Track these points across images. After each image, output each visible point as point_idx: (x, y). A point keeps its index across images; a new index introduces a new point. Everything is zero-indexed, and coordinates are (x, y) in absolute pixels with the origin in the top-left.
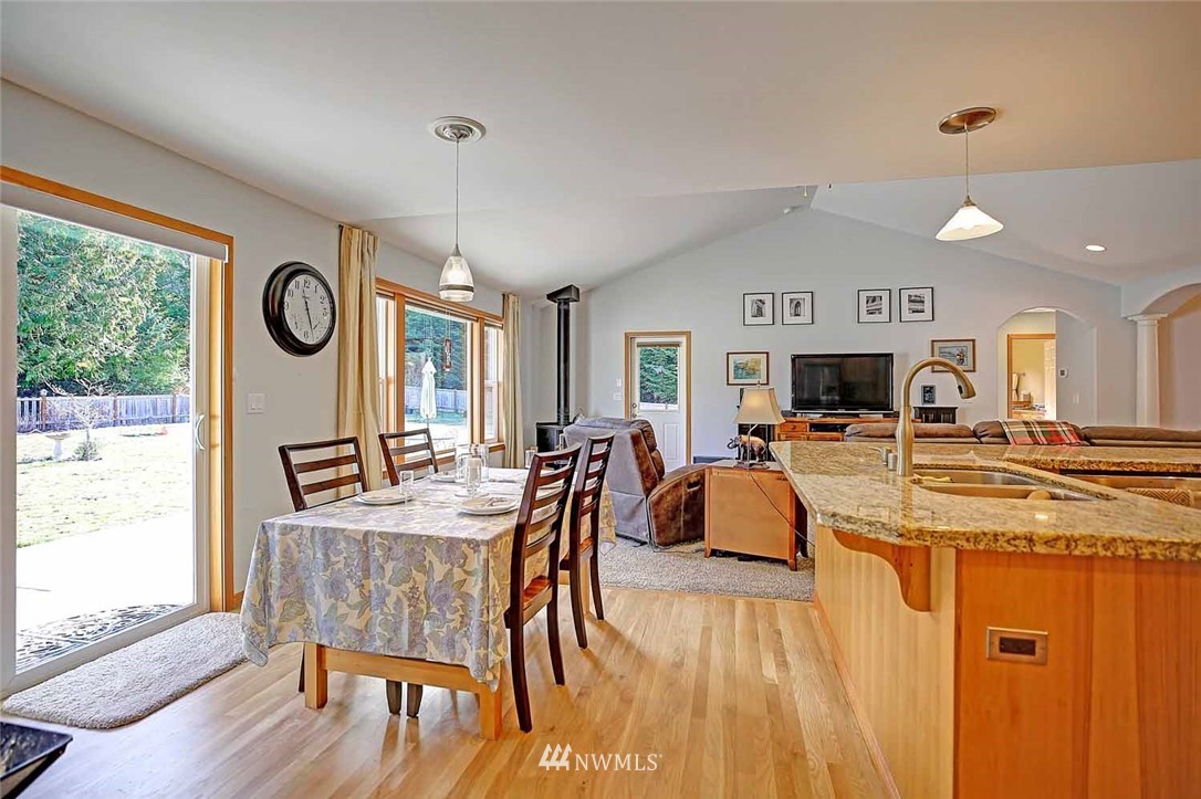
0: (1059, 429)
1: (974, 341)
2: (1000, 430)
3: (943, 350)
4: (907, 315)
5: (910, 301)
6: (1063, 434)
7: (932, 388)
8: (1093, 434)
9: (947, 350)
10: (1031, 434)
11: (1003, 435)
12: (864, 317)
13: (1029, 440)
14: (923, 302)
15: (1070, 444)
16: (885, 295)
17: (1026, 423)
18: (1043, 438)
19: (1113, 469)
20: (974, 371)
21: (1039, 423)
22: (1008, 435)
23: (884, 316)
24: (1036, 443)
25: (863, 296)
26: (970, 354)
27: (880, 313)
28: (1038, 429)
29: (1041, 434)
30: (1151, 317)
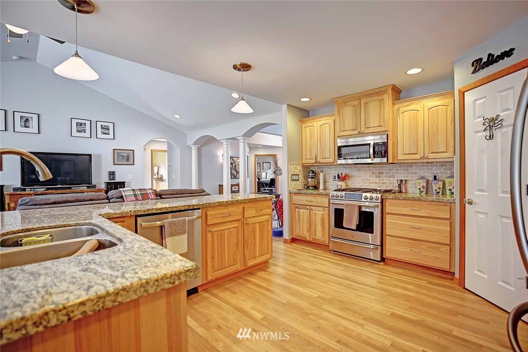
0: (148, 192)
1: (133, 150)
2: (120, 195)
3: (119, 154)
4: (100, 135)
5: (102, 128)
6: (149, 194)
7: (114, 172)
8: (163, 193)
9: (121, 154)
10: (135, 195)
11: (122, 197)
12: (75, 133)
13: (134, 198)
14: (109, 129)
15: (152, 199)
16: (88, 123)
17: (133, 190)
18: (140, 197)
19: (159, 211)
20: (134, 165)
21: (139, 190)
22: (124, 197)
23: (88, 134)
24: (137, 200)
25: (74, 122)
26: (132, 157)
27: (85, 132)
28: (139, 193)
29: (139, 195)
30: (195, 146)
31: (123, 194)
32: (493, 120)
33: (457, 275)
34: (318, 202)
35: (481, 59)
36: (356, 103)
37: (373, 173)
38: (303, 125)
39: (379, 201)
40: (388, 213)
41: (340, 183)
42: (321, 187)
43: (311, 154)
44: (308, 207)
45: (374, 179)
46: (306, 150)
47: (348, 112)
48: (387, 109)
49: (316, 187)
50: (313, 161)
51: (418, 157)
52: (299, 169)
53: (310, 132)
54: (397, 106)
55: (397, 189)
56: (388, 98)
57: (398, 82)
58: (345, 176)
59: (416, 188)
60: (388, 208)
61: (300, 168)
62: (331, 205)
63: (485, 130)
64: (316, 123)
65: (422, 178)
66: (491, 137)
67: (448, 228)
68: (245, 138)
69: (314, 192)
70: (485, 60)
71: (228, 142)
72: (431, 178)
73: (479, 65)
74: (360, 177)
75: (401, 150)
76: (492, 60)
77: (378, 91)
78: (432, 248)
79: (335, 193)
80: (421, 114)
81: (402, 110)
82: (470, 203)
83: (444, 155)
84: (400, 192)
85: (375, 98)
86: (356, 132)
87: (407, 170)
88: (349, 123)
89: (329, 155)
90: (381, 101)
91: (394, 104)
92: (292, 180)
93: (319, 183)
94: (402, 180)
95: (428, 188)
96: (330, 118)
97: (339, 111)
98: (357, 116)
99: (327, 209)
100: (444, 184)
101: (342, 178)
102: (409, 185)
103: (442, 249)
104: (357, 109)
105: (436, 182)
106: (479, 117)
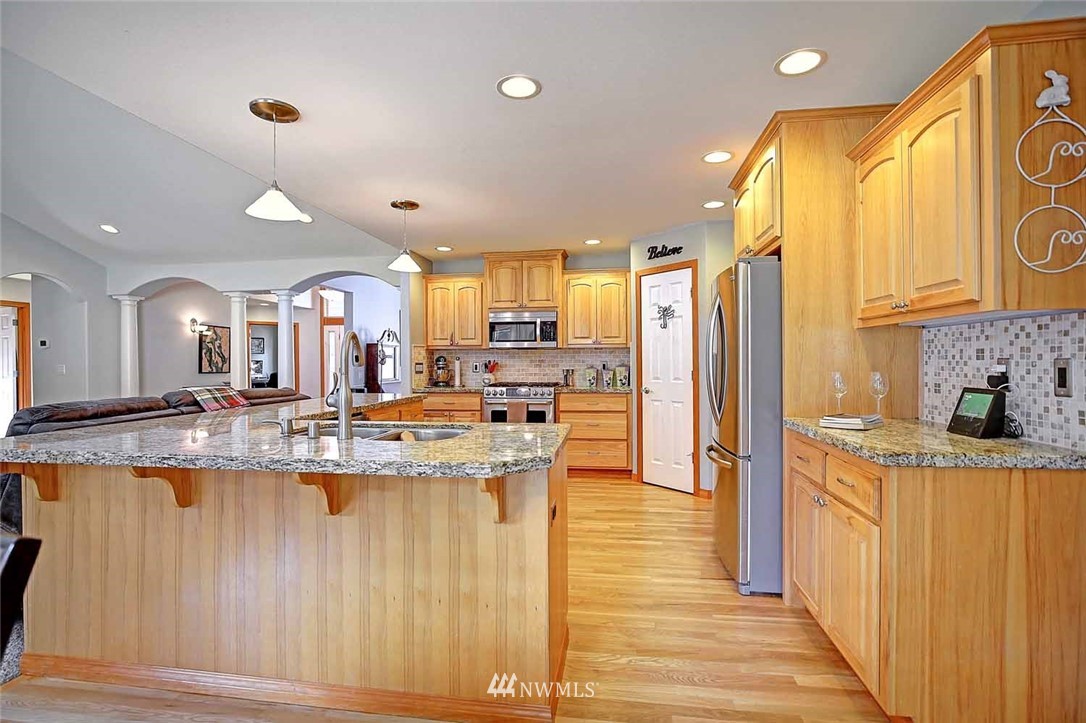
0: (231, 393)
2: (191, 399)
6: (235, 398)
10: (215, 399)
11: (195, 404)
13: (218, 405)
15: (243, 406)
17: (208, 391)
18: (225, 402)
21: (217, 390)
22: (202, 403)
24: (223, 407)
28: (219, 396)
29: (222, 399)
30: (132, 298)
31: (198, 399)
32: (665, 310)
33: (635, 472)
34: (463, 404)
35: (656, 248)
36: (516, 264)
37: (532, 361)
38: (429, 285)
39: (552, 396)
40: (562, 411)
41: (487, 376)
42: (457, 382)
43: (442, 331)
44: (446, 413)
45: (533, 370)
46: (434, 325)
47: (505, 275)
48: (556, 280)
49: (448, 383)
50: (448, 342)
51: (590, 341)
52: (422, 356)
53: (442, 298)
54: (566, 277)
55: (562, 382)
56: (557, 264)
57: (569, 247)
58: (494, 366)
59: (585, 379)
60: (562, 406)
61: (423, 352)
62: (485, 406)
63: (660, 318)
64: (452, 284)
65: (592, 367)
66: (665, 326)
67: (625, 422)
68: (292, 292)
69: (448, 390)
70: (659, 249)
71: (243, 297)
72: (600, 368)
73: (654, 253)
74: (514, 366)
75: (572, 333)
76: (665, 252)
77: (545, 253)
78: (609, 446)
79: (491, 389)
80: (593, 289)
81: (573, 282)
82: (647, 392)
83: (617, 341)
84: (567, 385)
85: (541, 262)
86: (515, 305)
87: (574, 357)
88: (506, 293)
89: (475, 335)
90: (550, 268)
91: (563, 273)
92: (417, 372)
93: (452, 378)
94: (568, 371)
95: (598, 378)
96: (474, 279)
97: (491, 272)
98: (517, 284)
99: (478, 413)
100: (614, 374)
101: (490, 368)
102: (576, 376)
103: (621, 446)
104: (517, 274)
105: (604, 372)
106: (654, 305)
